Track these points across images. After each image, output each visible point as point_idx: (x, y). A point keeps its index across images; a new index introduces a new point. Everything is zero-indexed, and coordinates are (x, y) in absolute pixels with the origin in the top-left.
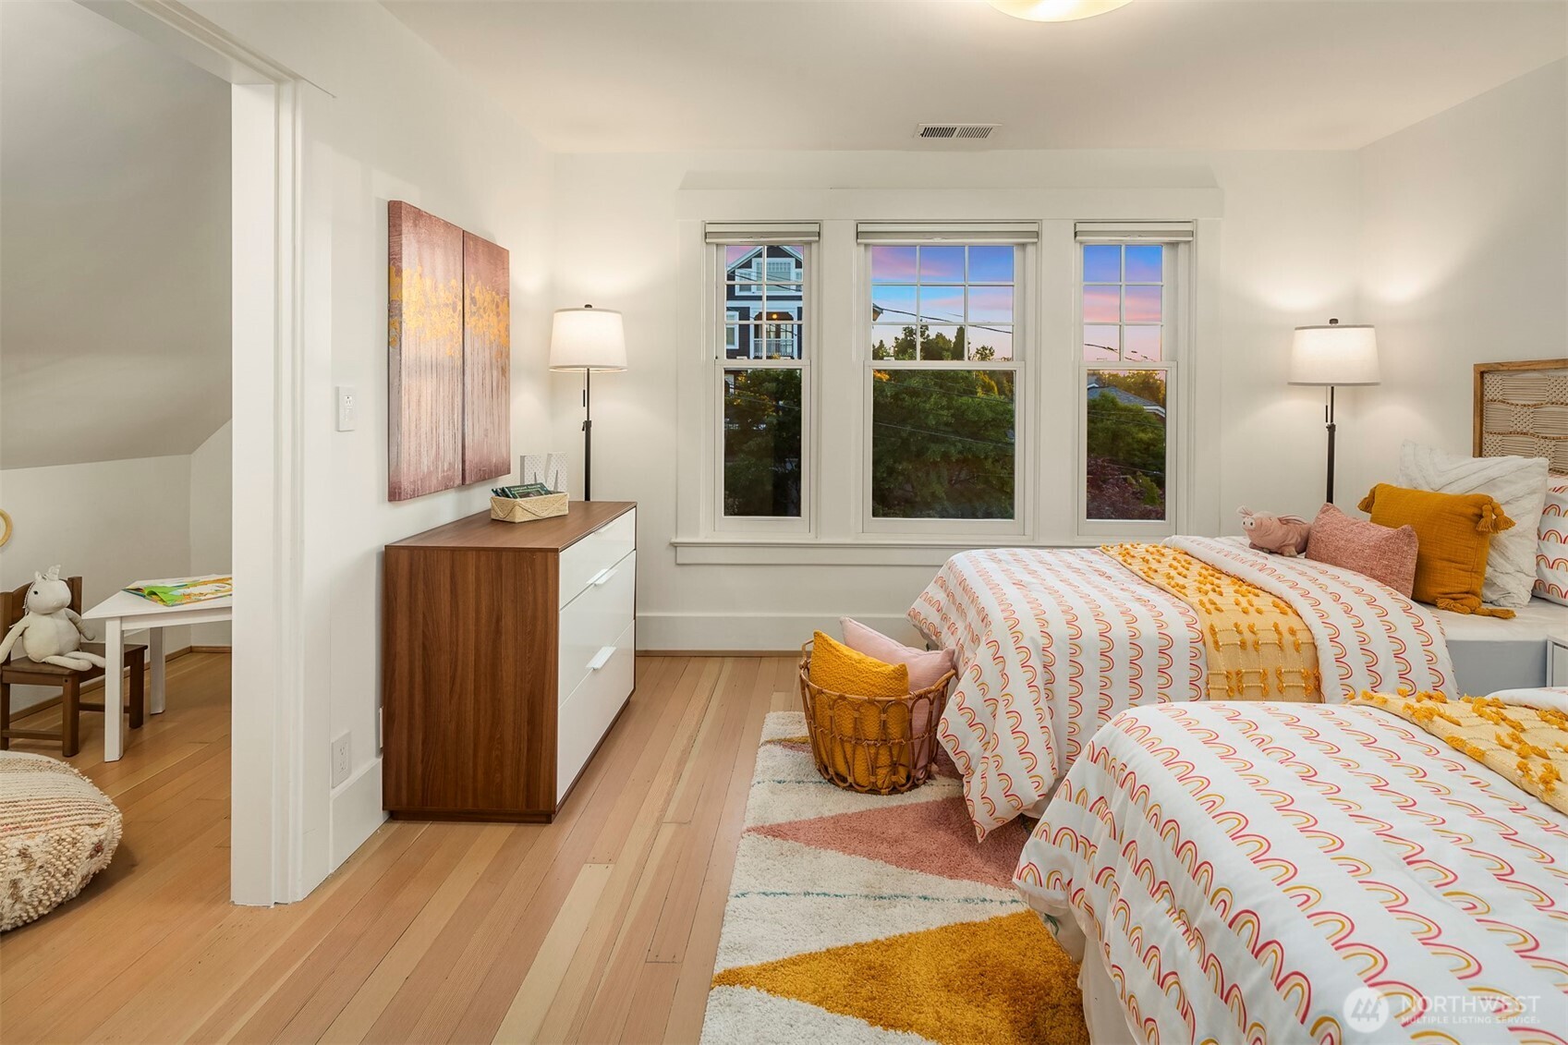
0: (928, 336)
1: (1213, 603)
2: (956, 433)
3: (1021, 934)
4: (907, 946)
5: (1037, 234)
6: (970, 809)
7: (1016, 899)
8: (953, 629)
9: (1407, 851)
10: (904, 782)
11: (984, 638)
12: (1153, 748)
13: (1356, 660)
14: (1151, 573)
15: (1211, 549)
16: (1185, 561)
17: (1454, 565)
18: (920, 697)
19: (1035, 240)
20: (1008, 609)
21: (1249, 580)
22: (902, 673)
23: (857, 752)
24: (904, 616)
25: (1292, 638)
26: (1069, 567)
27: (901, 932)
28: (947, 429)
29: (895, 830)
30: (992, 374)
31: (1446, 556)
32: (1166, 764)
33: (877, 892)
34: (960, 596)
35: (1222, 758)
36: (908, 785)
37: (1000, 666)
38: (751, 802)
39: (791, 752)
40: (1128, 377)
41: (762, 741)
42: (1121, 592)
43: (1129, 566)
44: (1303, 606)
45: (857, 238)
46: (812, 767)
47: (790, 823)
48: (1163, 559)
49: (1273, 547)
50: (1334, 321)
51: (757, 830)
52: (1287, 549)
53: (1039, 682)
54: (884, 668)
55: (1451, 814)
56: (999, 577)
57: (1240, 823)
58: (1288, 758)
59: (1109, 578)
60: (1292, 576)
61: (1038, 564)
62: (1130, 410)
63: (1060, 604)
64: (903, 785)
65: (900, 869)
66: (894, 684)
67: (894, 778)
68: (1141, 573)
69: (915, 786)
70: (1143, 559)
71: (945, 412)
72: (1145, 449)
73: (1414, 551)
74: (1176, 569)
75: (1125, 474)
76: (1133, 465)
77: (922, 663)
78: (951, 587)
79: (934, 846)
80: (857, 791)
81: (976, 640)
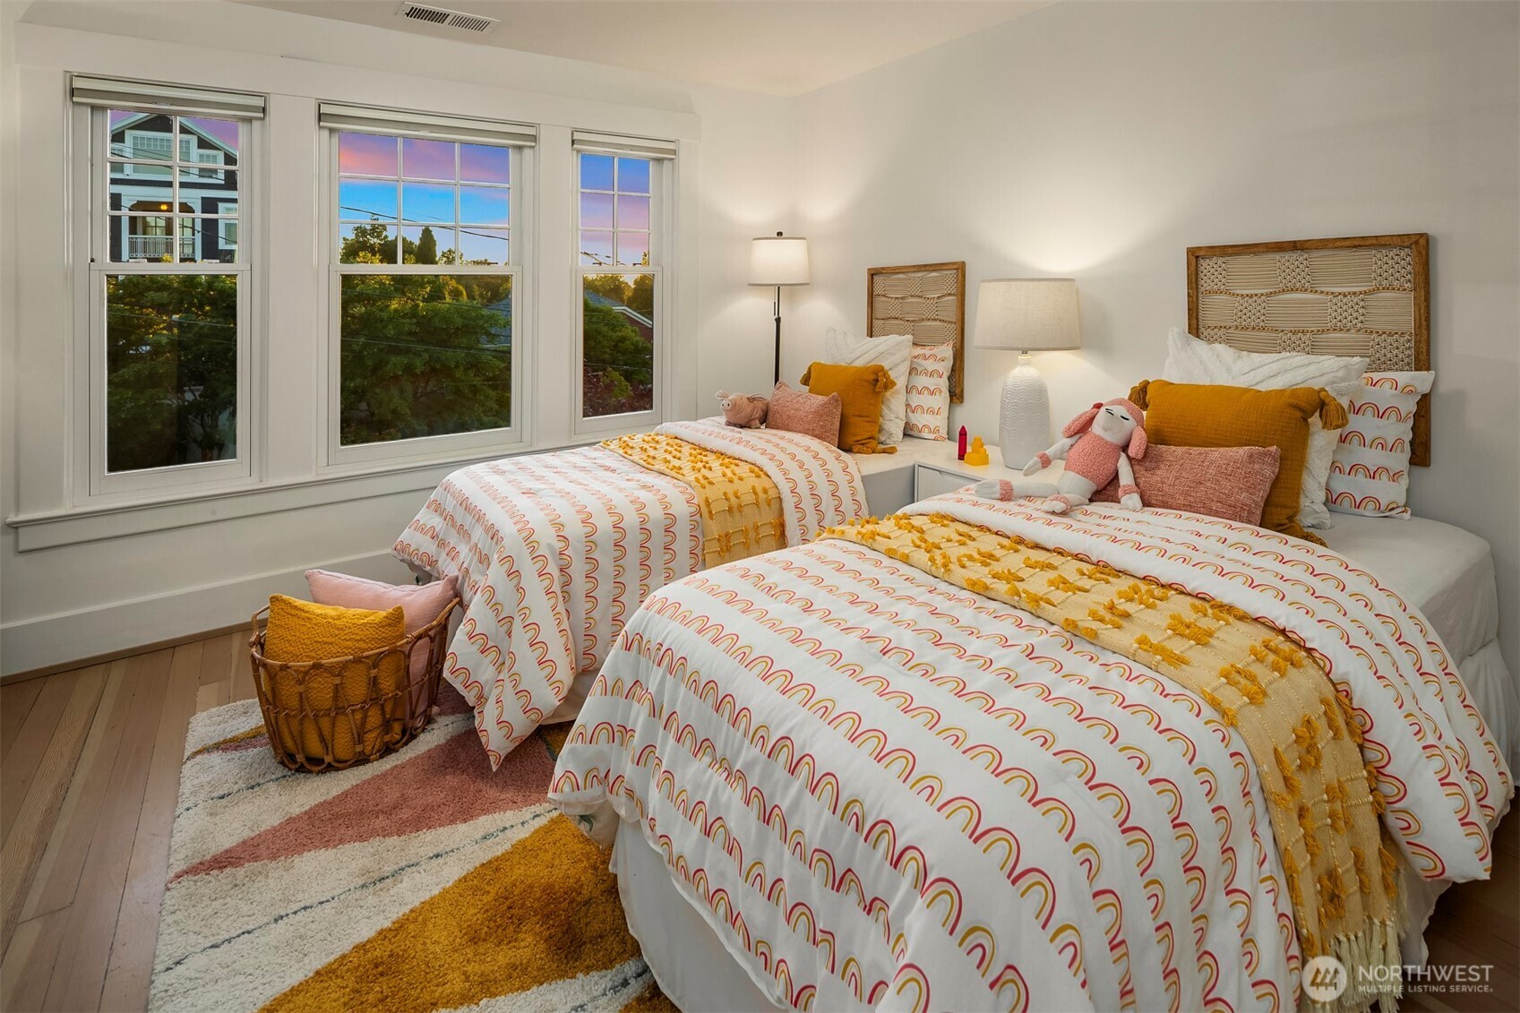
0: (386, 237)
1: (706, 478)
2: (422, 341)
3: (547, 846)
4: (420, 919)
5: (534, 138)
6: (483, 740)
7: (538, 813)
8: (453, 554)
9: (880, 645)
10: (398, 737)
11: (496, 556)
12: (685, 620)
13: (808, 504)
14: (650, 460)
15: (697, 431)
16: (676, 444)
17: (862, 419)
18: (419, 637)
19: (533, 144)
20: (520, 519)
21: (729, 453)
22: (398, 616)
23: (338, 724)
24: (389, 551)
25: (765, 496)
26: (575, 467)
27: (410, 907)
28: (410, 338)
29: (392, 795)
30: (459, 278)
31: (857, 413)
32: (699, 632)
33: (376, 875)
34: (463, 517)
35: (743, 612)
36: (404, 740)
37: (515, 581)
38: (178, 838)
39: (236, 754)
40: (596, 279)
41: (187, 754)
42: (627, 483)
43: (630, 457)
44: (770, 468)
45: (320, 120)
46: (271, 762)
47: (244, 842)
48: (658, 446)
49: (742, 422)
50: (780, 234)
51: (193, 870)
52: (753, 423)
53: (556, 588)
54: (372, 617)
55: (900, 607)
56: (504, 488)
57: (767, 663)
58: (791, 597)
59: (613, 471)
60: (761, 444)
61: (544, 469)
62: (601, 311)
63: (574, 505)
64: (398, 742)
65: (403, 837)
66: (389, 632)
67: (387, 738)
68: (642, 462)
69: (413, 737)
70: (642, 448)
71: (407, 321)
72: (614, 346)
73: (839, 413)
74: (670, 453)
75: (597, 371)
76: (604, 361)
77: (417, 599)
78: (450, 509)
79: (442, 795)
80: (337, 769)
81: (484, 560)
